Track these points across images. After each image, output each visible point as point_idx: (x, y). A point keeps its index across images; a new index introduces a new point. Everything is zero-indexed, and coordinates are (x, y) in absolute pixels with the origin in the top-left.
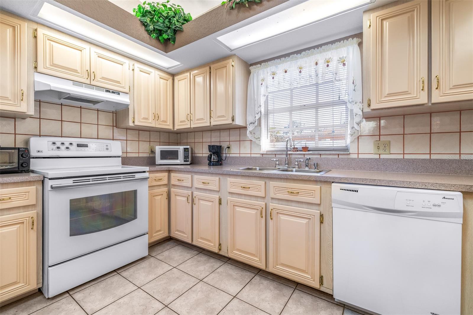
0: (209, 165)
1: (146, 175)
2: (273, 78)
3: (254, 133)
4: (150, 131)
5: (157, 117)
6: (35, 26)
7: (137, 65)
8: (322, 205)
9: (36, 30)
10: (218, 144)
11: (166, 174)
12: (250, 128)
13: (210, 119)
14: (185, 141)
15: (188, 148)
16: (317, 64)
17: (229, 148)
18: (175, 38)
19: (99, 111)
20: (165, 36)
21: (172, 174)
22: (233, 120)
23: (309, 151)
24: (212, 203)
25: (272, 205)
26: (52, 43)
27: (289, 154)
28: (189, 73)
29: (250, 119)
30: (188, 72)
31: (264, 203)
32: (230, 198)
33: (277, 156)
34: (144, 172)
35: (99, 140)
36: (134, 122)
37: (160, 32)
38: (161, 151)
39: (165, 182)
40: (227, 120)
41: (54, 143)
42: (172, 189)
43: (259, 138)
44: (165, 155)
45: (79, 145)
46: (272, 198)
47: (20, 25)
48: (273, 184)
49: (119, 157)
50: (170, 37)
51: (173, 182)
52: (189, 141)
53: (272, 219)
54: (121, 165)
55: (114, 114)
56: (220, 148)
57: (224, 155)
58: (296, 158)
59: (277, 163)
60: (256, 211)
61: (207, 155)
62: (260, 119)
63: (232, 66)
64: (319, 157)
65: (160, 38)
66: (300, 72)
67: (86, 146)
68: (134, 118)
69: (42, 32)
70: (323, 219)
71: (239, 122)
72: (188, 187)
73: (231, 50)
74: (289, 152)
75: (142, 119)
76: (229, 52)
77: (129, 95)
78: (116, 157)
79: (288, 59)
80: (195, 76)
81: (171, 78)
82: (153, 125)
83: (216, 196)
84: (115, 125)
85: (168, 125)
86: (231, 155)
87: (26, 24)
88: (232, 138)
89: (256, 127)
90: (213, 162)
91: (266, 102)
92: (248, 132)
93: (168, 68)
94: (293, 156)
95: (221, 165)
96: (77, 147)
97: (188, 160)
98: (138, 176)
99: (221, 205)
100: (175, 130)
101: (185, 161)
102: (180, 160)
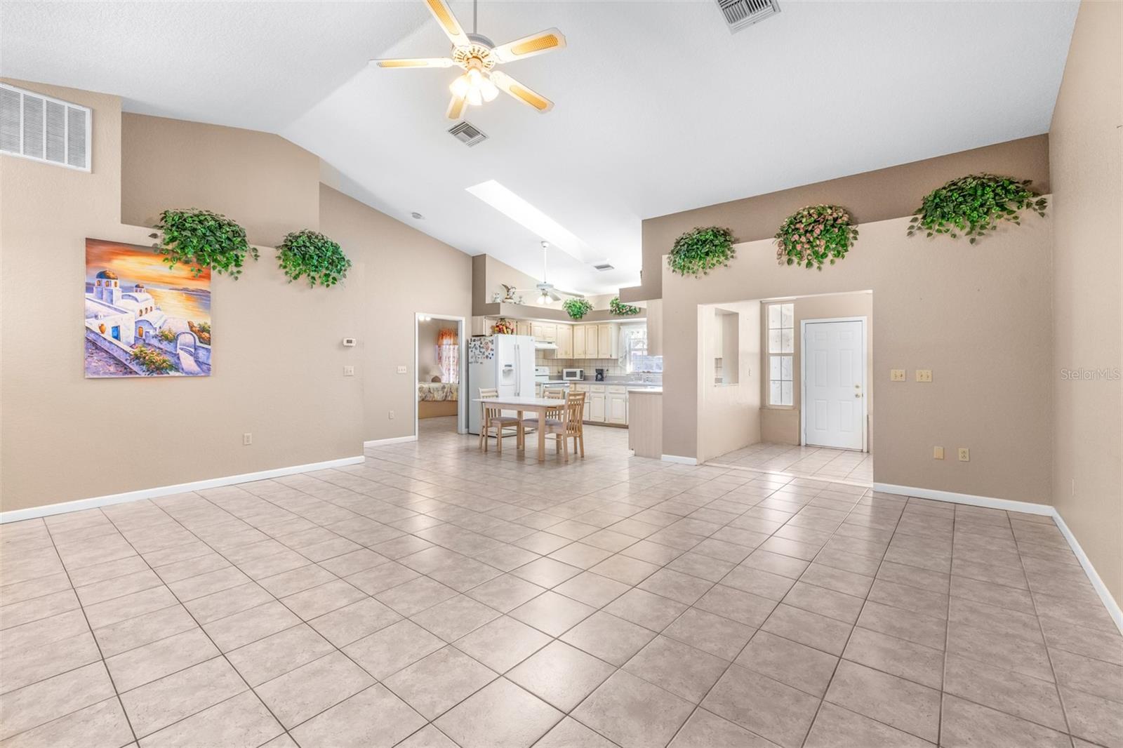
0: (596, 380)
3: (623, 363)
4: (560, 361)
5: (566, 353)
10: (600, 368)
11: (574, 385)
12: (620, 360)
13: (598, 354)
14: (577, 365)
15: (582, 370)
17: (608, 370)
18: (583, 316)
20: (578, 315)
21: (577, 385)
22: (611, 356)
24: (601, 398)
29: (620, 355)
32: (610, 395)
36: (557, 357)
37: (575, 314)
38: (566, 372)
40: (608, 356)
43: (625, 366)
44: (569, 374)
49: (548, 375)
50: (580, 315)
52: (581, 366)
54: (549, 380)
56: (602, 370)
57: (605, 375)
61: (595, 375)
62: (626, 355)
63: (611, 328)
65: (575, 316)
68: (556, 355)
71: (614, 357)
75: (559, 355)
77: (555, 343)
80: (588, 328)
81: (572, 328)
82: (564, 357)
83: (603, 395)
84: (544, 358)
86: (609, 375)
88: (609, 365)
89: (623, 359)
90: (598, 378)
91: (630, 345)
92: (619, 362)
95: (603, 380)
99: (606, 399)
100: (574, 359)
101: (581, 378)
102: (578, 378)
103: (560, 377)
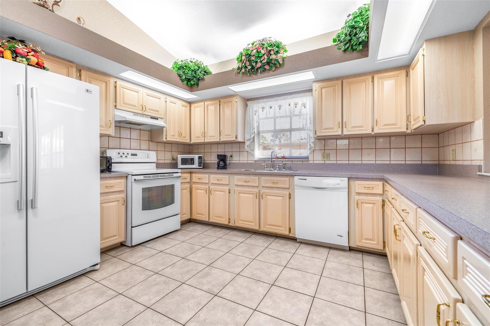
0: (218, 168)
2: (263, 111)
3: (250, 147)
4: (171, 144)
5: (180, 135)
6: (115, 80)
7: (169, 99)
8: (290, 188)
9: (116, 82)
10: (224, 154)
11: (189, 175)
12: (247, 143)
13: (220, 136)
14: (196, 151)
15: (201, 157)
16: (289, 105)
17: (231, 156)
18: (198, 83)
19: (141, 131)
20: (192, 82)
21: (194, 175)
22: (236, 138)
23: (285, 159)
24: (224, 192)
25: (263, 191)
26: (124, 89)
27: (273, 161)
28: (203, 103)
29: (247, 137)
31: (258, 190)
32: (236, 188)
33: (265, 162)
34: (177, 173)
35: (141, 150)
36: (166, 138)
37: (189, 80)
38: (182, 158)
39: (188, 180)
40: (232, 138)
41: (119, 153)
42: (193, 185)
43: (253, 150)
44: (184, 161)
45: (132, 155)
46: (263, 187)
47: (109, 81)
48: (263, 178)
49: (154, 163)
50: (195, 83)
51: (194, 180)
52: (199, 151)
53: (263, 199)
54: (155, 168)
55: (150, 132)
56: (225, 156)
57: (228, 162)
58: (278, 163)
59: (266, 166)
60: (253, 195)
61: (217, 162)
62: (254, 138)
63: (236, 102)
64: (292, 162)
65: (189, 83)
66: (280, 109)
67: (136, 155)
68: (166, 135)
69: (119, 83)
70: (290, 196)
71: (240, 139)
72: (205, 183)
73: (235, 92)
74: (273, 160)
75: (171, 136)
76: (234, 93)
77: (163, 119)
78: (152, 163)
79: (272, 100)
80: (208, 106)
82: (178, 140)
83: (227, 188)
84: (150, 140)
85: (187, 140)
86: (233, 162)
87: (112, 80)
88: (234, 150)
89: (251, 142)
90: (221, 166)
91: (258, 126)
92: (246, 146)
93: (188, 99)
94: (276, 162)
95: (226, 168)
97: (201, 165)
99: (230, 193)
100: (191, 143)
101: (199, 166)
102: (196, 165)
103: (174, 165)
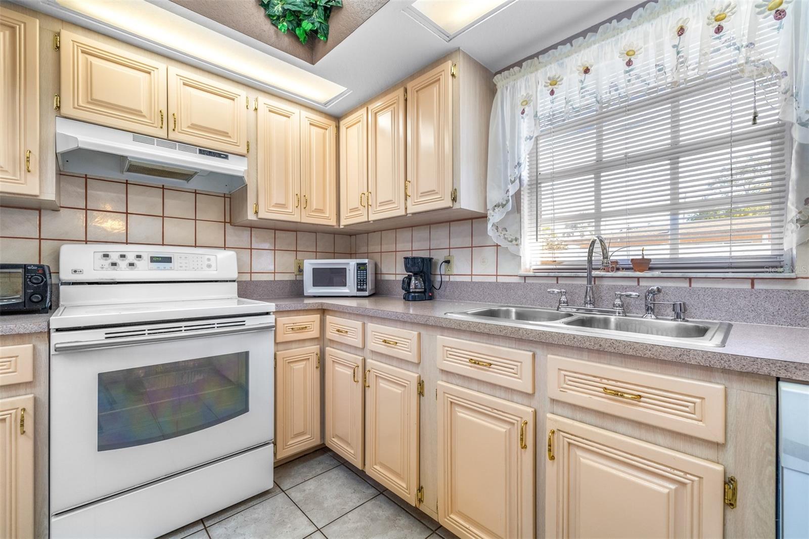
0: (406, 298)
1: (269, 320)
2: (552, 93)
3: (505, 229)
4: (295, 230)
5: (303, 202)
6: (57, 27)
7: (263, 100)
9: (59, 34)
10: (425, 255)
11: (316, 317)
12: (495, 217)
13: (406, 199)
14: (363, 249)
15: (365, 264)
16: (681, 31)
17: (448, 262)
18: (328, 28)
19: (197, 195)
20: (307, 25)
22: (454, 200)
23: (651, 269)
24: (403, 389)
25: (553, 420)
26: (90, 58)
27: (595, 277)
29: (495, 196)
30: (364, 107)
31: (530, 410)
32: (443, 383)
33: (561, 281)
34: (267, 314)
35: (197, 248)
36: (256, 213)
37: (296, 17)
38: (314, 269)
39: (315, 333)
40: (441, 199)
41: (106, 256)
42: (328, 348)
43: (516, 239)
45: (153, 260)
46: (553, 401)
47: (25, 24)
48: (554, 361)
49: (234, 281)
50: (317, 25)
51: (330, 334)
52: (371, 249)
53: (552, 458)
54: (236, 295)
55: (228, 200)
56: (428, 262)
57: (438, 278)
58: (615, 288)
59: (563, 299)
60: (508, 427)
61: (400, 278)
62: (518, 196)
63: (453, 75)
64: (687, 285)
65: (298, 32)
66: (629, 63)
67: (168, 260)
68: (257, 204)
69: (69, 37)
70: (734, 493)
71: (468, 202)
72: (356, 348)
73: (450, 39)
74: (595, 273)
75: (273, 206)
76: (443, 45)
77: (246, 159)
78: (227, 281)
79: (593, 39)
80: (376, 113)
81: (333, 124)
82: (295, 218)
84: (228, 220)
85: (328, 218)
86: (452, 279)
87: (38, 21)
88: (455, 242)
89: (508, 213)
90: (415, 292)
91: (535, 155)
92: (489, 226)
93: (326, 104)
94: (606, 283)
95: (431, 298)
96: (151, 262)
97: (365, 287)
98: (251, 322)
99: (423, 396)
100: (341, 227)
101: (358, 290)
102: (350, 288)
103: (295, 290)
